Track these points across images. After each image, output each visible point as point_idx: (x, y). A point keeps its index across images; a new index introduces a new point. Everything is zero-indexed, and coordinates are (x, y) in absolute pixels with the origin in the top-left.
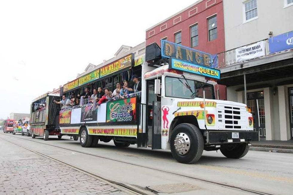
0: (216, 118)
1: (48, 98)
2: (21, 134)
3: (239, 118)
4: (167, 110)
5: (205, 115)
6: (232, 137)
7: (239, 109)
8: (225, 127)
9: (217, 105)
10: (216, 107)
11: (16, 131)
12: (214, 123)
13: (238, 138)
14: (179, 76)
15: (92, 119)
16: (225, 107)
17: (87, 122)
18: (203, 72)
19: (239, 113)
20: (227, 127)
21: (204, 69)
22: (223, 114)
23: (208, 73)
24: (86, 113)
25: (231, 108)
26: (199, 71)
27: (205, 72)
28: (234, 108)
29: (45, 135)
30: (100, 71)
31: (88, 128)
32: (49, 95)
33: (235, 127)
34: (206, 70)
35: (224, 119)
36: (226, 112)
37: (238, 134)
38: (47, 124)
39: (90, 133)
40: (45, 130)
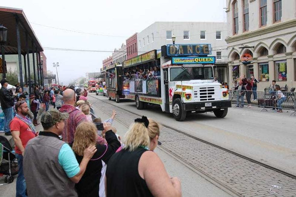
0: (193, 96)
1: (116, 68)
2: (102, 94)
3: (213, 93)
4: (172, 89)
5: (184, 95)
6: (205, 106)
7: (213, 88)
8: (200, 100)
9: (193, 88)
10: (192, 89)
11: (98, 92)
12: (191, 99)
13: (211, 106)
14: (180, 66)
15: (140, 90)
16: (200, 88)
17: (138, 92)
18: (198, 61)
19: (213, 90)
20: (201, 100)
21: (199, 59)
22: (199, 93)
23: (203, 61)
24: (137, 86)
25: (206, 88)
26: (195, 61)
27: (201, 60)
28: (208, 88)
29: (116, 98)
30: (141, 56)
31: (139, 96)
32: (116, 66)
33: (209, 99)
34: (201, 59)
35: (199, 95)
36: (201, 91)
37: (211, 104)
38: (117, 90)
39: (141, 100)
40: (116, 94)
